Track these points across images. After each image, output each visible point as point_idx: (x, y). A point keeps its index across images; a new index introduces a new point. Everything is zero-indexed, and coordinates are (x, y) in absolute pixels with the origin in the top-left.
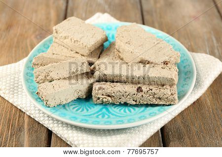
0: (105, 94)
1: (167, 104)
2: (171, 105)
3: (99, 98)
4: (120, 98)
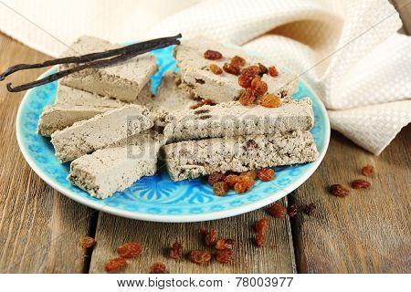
0: (191, 162)
1: (302, 162)
2: (307, 163)
3: (183, 171)
4: (219, 165)
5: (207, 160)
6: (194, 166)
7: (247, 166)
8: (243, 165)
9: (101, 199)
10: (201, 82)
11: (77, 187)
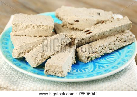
0: (91, 53)
3: (89, 58)
4: (101, 52)
5: (97, 50)
6: (93, 54)
7: (112, 49)
8: (110, 49)
9: (64, 77)
10: (77, 21)
11: (50, 75)
